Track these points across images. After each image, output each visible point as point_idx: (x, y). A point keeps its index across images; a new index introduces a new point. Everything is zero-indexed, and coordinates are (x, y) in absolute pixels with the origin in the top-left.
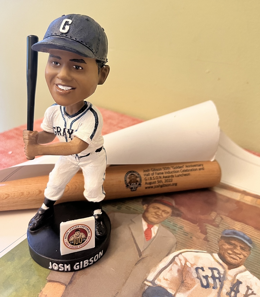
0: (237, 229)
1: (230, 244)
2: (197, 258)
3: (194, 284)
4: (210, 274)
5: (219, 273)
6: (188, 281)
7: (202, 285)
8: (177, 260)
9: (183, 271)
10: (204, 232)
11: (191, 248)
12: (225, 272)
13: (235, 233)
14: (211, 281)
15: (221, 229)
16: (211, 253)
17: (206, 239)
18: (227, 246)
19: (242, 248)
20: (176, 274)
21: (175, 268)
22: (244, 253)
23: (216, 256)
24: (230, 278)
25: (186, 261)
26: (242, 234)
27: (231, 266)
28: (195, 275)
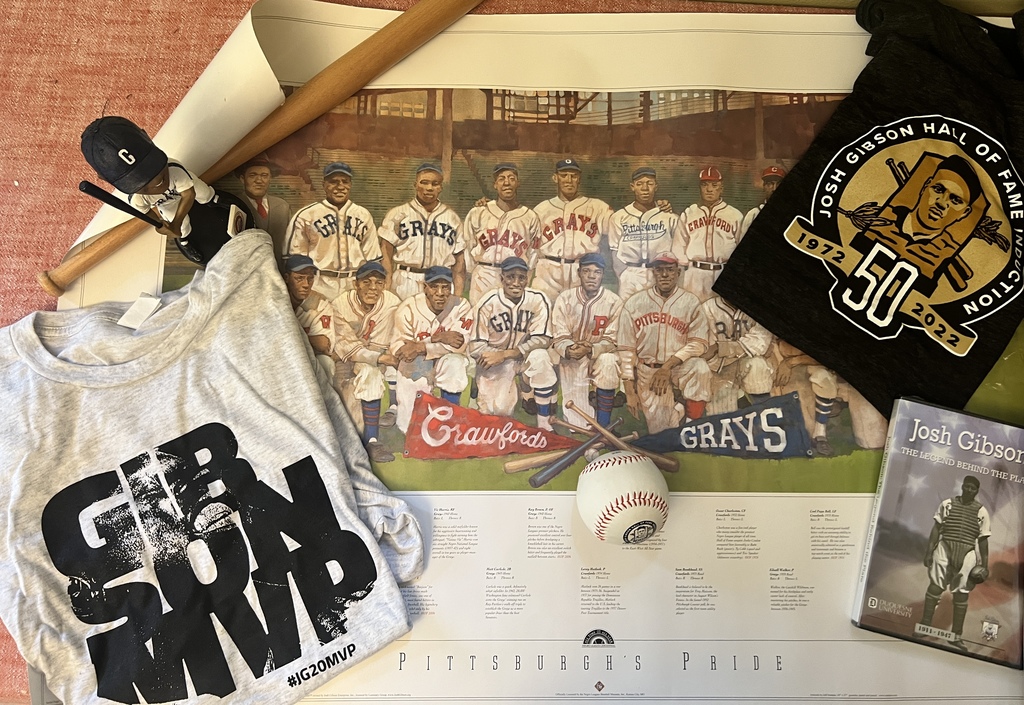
0: (335, 161)
1: (333, 182)
2: (311, 213)
3: (317, 239)
4: (327, 223)
5: (333, 218)
6: (313, 238)
7: (325, 236)
8: (297, 224)
9: (306, 232)
10: (309, 181)
11: (304, 206)
12: (337, 214)
13: (335, 167)
14: (329, 228)
15: (321, 170)
16: (321, 202)
17: (313, 189)
18: (332, 186)
19: (344, 182)
20: (302, 238)
21: (298, 232)
22: (347, 186)
23: (325, 202)
24: (342, 218)
25: (304, 221)
26: (340, 164)
27: (340, 205)
28: (316, 230)
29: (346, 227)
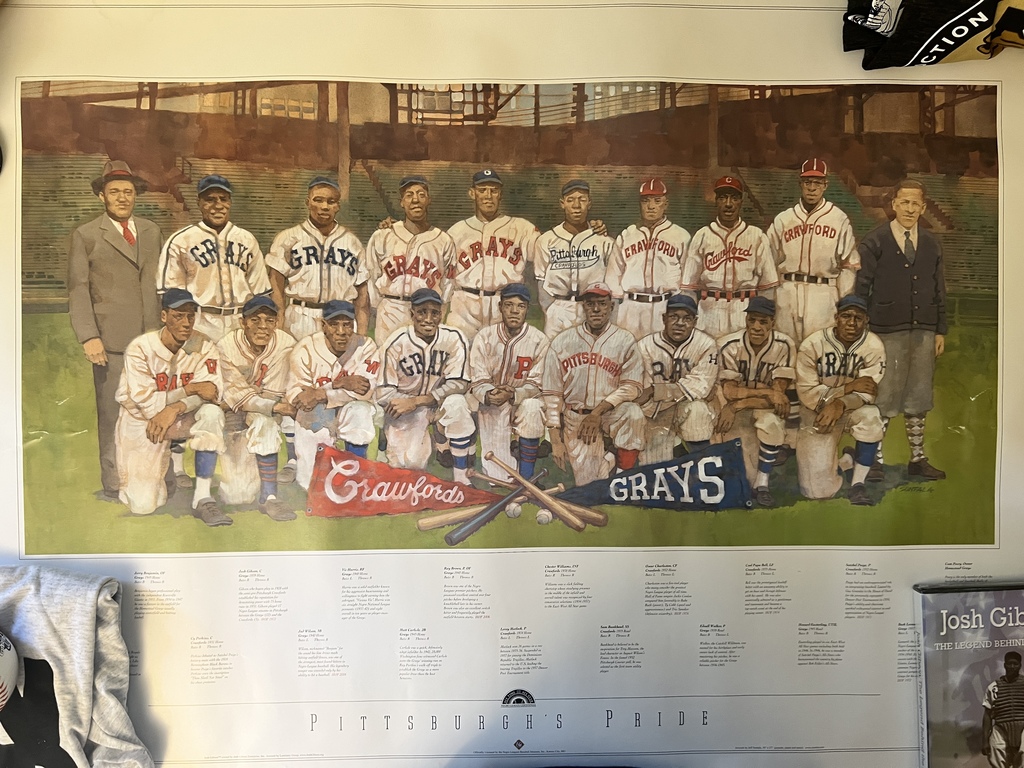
0: (210, 173)
1: (209, 200)
2: (186, 238)
3: (196, 269)
4: (205, 251)
5: (212, 244)
6: (190, 268)
7: (204, 266)
8: (171, 252)
9: (182, 261)
10: (181, 199)
11: (177, 229)
12: (216, 239)
13: (210, 181)
14: (208, 256)
15: (195, 185)
16: (196, 224)
17: (186, 209)
18: (209, 205)
19: (223, 199)
20: (177, 268)
21: (173, 262)
22: (226, 204)
23: (202, 224)
24: (222, 244)
25: (179, 248)
26: (217, 178)
27: (219, 228)
28: (193, 259)
29: (227, 255)
